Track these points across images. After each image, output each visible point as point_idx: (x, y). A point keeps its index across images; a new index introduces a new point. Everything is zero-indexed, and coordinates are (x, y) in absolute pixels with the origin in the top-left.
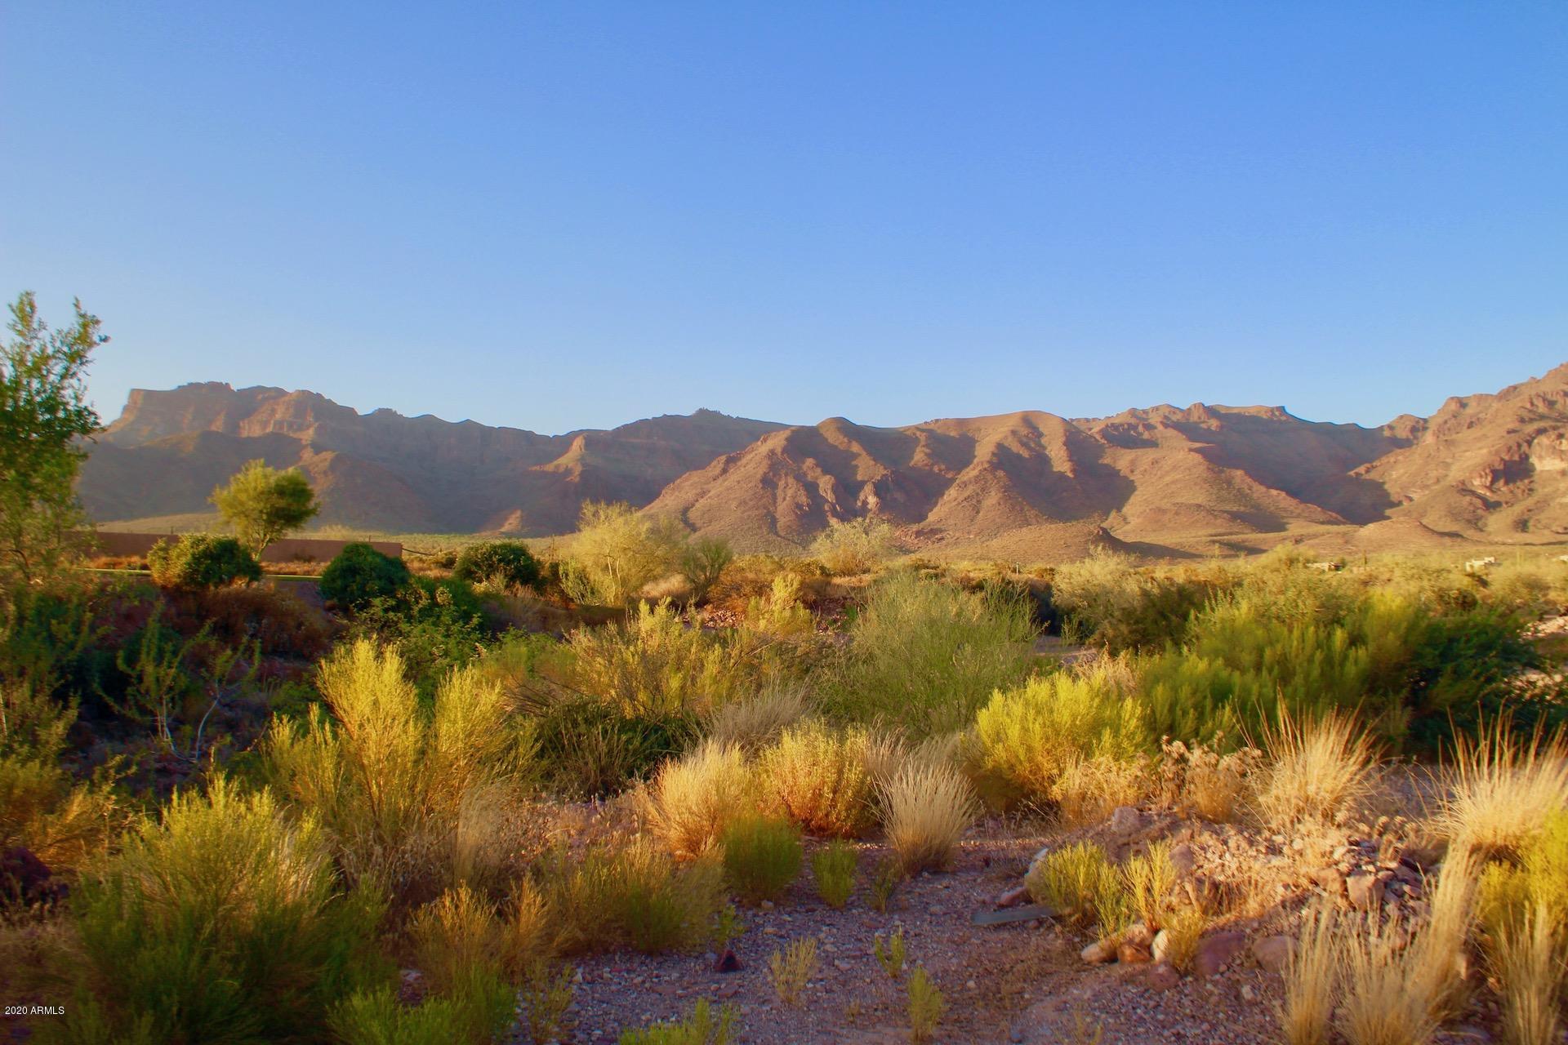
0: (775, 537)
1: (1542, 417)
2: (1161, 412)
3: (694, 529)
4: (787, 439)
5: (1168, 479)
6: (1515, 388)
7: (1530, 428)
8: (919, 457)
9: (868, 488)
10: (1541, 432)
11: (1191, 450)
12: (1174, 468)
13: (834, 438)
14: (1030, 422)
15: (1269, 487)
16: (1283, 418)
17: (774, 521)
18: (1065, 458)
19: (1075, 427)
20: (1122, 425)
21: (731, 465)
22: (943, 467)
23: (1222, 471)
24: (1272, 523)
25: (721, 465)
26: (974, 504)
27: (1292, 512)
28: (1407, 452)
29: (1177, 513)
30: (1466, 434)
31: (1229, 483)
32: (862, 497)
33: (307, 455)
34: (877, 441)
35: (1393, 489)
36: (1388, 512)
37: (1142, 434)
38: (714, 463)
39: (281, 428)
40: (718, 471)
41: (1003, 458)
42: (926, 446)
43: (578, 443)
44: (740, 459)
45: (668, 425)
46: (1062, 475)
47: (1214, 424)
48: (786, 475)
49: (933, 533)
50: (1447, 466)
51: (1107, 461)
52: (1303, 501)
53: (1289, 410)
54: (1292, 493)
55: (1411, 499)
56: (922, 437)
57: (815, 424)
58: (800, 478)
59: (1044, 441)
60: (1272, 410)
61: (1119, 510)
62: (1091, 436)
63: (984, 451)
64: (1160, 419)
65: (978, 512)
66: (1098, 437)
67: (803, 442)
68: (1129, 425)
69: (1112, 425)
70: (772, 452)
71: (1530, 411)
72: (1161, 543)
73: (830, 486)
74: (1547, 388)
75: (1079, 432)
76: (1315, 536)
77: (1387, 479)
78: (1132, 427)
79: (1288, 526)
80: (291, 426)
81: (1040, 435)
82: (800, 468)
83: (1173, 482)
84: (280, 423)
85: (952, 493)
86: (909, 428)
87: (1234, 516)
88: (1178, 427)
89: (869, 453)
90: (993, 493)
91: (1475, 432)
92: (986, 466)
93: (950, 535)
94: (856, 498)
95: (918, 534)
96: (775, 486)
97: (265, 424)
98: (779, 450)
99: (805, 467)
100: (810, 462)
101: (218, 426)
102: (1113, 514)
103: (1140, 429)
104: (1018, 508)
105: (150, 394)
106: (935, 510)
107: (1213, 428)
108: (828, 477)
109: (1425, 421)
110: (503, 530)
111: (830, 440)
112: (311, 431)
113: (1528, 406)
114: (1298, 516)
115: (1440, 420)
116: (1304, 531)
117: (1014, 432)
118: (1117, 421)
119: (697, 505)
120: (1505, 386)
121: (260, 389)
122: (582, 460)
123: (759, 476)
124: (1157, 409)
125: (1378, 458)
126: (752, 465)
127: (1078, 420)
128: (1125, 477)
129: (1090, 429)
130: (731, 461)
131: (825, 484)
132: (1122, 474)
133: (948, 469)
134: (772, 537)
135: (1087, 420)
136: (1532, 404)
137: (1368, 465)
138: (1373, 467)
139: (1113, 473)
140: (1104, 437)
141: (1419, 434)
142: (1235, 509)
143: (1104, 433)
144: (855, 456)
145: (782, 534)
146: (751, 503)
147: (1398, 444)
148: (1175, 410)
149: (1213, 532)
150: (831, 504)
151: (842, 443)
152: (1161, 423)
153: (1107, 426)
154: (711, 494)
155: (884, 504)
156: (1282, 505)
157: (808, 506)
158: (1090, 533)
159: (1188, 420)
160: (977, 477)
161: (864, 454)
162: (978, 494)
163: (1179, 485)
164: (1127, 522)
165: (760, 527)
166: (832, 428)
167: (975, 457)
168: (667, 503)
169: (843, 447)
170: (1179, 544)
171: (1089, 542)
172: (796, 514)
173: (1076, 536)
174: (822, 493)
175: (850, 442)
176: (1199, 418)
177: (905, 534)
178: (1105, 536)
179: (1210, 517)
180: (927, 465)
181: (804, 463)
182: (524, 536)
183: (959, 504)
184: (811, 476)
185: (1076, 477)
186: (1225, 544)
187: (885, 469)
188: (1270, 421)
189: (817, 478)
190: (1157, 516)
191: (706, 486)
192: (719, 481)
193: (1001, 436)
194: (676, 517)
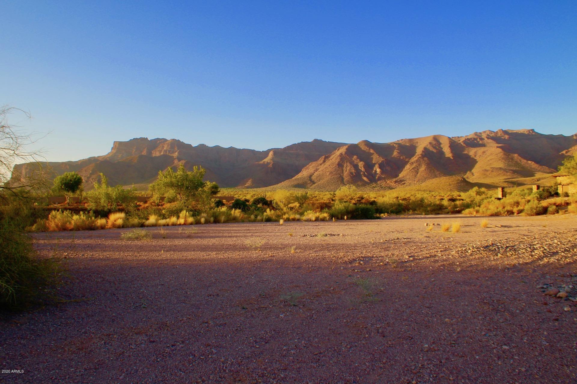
0: (342, 184)
2: (486, 133)
3: (314, 183)
4: (346, 149)
5: (488, 159)
8: (395, 153)
9: (377, 166)
11: (497, 147)
12: (491, 154)
13: (363, 148)
14: (436, 139)
15: (528, 160)
16: (534, 134)
17: (343, 179)
18: (450, 152)
19: (453, 140)
20: (471, 139)
21: (326, 159)
22: (404, 157)
23: (509, 155)
24: (530, 173)
25: (323, 159)
26: (416, 171)
27: (537, 169)
29: (492, 171)
31: (512, 159)
32: (375, 169)
33: (176, 162)
34: (381, 149)
37: (479, 142)
38: (320, 159)
39: (166, 152)
40: (322, 161)
41: (426, 152)
42: (398, 149)
43: (271, 153)
44: (330, 157)
45: (303, 145)
46: (449, 158)
47: (507, 137)
48: (347, 162)
49: (401, 182)
51: (466, 152)
52: (541, 165)
53: (536, 131)
54: (536, 162)
56: (396, 146)
57: (356, 143)
58: (352, 163)
59: (442, 146)
60: (529, 131)
61: (470, 171)
62: (460, 143)
63: (419, 151)
65: (418, 173)
66: (462, 144)
67: (353, 149)
68: (474, 138)
69: (468, 139)
70: (341, 154)
72: (486, 183)
73: (362, 166)
75: (455, 142)
76: (545, 178)
79: (536, 175)
80: (169, 152)
81: (440, 144)
82: (352, 159)
83: (491, 160)
84: (166, 151)
85: (408, 167)
86: (391, 143)
87: (514, 172)
88: (493, 139)
89: (377, 153)
90: (423, 166)
92: (420, 156)
93: (407, 182)
94: (373, 169)
95: (396, 182)
96: (343, 166)
97: (160, 152)
98: (344, 153)
100: (355, 157)
101: (144, 153)
102: (468, 172)
103: (478, 140)
104: (432, 171)
105: (120, 143)
106: (402, 173)
107: (506, 139)
108: (362, 162)
110: (245, 186)
111: (363, 149)
112: (177, 153)
114: (539, 171)
116: (540, 177)
117: (430, 143)
118: (469, 137)
119: (315, 174)
121: (158, 139)
122: (272, 159)
123: (336, 163)
124: (485, 132)
125: (571, 147)
126: (334, 159)
127: (455, 137)
128: (473, 158)
129: (459, 141)
130: (327, 158)
131: (361, 165)
132: (471, 157)
133: (406, 158)
135: (458, 137)
137: (567, 150)
138: (569, 151)
139: (468, 157)
140: (464, 143)
142: (514, 169)
143: (464, 142)
144: (372, 154)
145: (346, 184)
146: (334, 173)
148: (491, 132)
149: (506, 177)
150: (363, 172)
151: (367, 149)
152: (486, 137)
153: (466, 139)
154: (319, 170)
155: (382, 172)
156: (533, 167)
157: (355, 173)
158: (458, 180)
159: (496, 135)
160: (417, 160)
161: (375, 153)
162: (417, 167)
163: (493, 161)
164: (473, 175)
165: (338, 181)
166: (363, 144)
167: (416, 153)
168: (304, 173)
169: (367, 151)
170: (493, 183)
171: (458, 183)
172: (351, 176)
173: (453, 181)
174: (360, 168)
175: (369, 149)
176: (501, 135)
177: (391, 182)
178: (464, 181)
179: (505, 172)
180: (398, 156)
181: (353, 157)
182: (253, 188)
183: (410, 170)
184: (355, 162)
185: (454, 158)
186: (510, 182)
187: (383, 158)
188: (528, 135)
189: (358, 163)
190: (485, 172)
191: (317, 167)
192: (322, 165)
193: (426, 145)
194: (307, 179)
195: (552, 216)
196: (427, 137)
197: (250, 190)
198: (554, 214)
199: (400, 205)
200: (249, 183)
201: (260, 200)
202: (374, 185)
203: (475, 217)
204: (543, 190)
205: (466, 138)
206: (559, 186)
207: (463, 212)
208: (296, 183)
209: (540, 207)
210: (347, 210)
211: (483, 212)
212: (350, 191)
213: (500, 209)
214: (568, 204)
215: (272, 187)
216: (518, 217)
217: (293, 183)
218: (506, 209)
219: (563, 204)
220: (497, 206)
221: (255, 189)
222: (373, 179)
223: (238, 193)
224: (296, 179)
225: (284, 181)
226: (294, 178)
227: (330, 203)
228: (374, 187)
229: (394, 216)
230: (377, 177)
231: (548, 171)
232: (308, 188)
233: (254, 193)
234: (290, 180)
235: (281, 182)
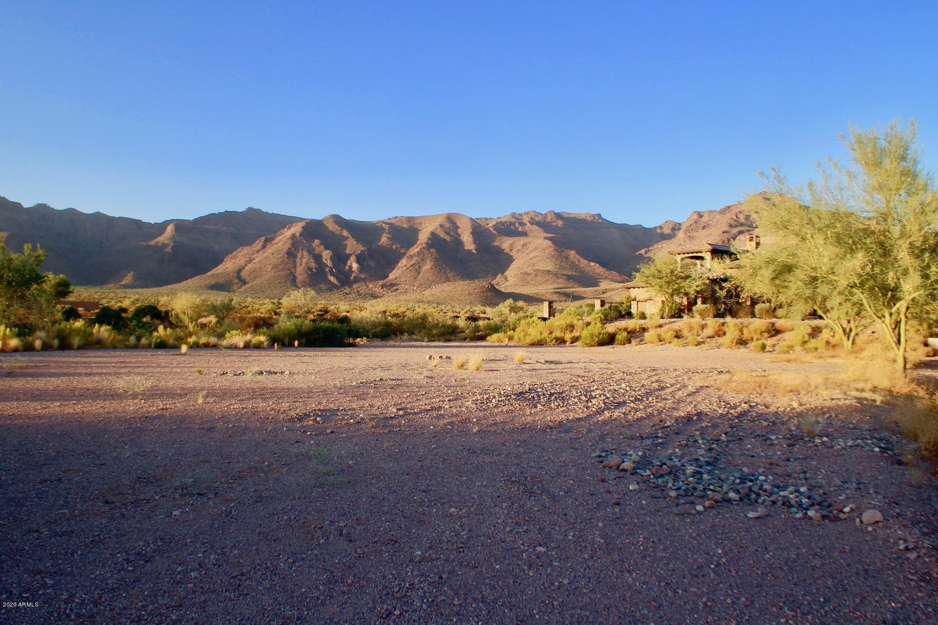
1: (742, 225)
2: (530, 215)
3: (245, 283)
4: (303, 228)
5: (531, 255)
6: (729, 207)
7: (735, 231)
8: (384, 240)
9: (353, 258)
10: (741, 233)
12: (536, 249)
13: (332, 227)
14: (451, 221)
15: (589, 261)
16: (600, 221)
17: (294, 279)
18: (472, 242)
19: (478, 223)
20: (506, 222)
21: (268, 243)
22: (398, 246)
23: (563, 251)
24: (591, 281)
25: (262, 243)
26: (417, 269)
27: (602, 276)
28: (668, 242)
29: (536, 276)
30: (701, 232)
31: (567, 258)
32: (349, 264)
34: (361, 231)
37: (518, 228)
38: (257, 242)
40: (260, 246)
41: (435, 241)
42: (389, 233)
43: (170, 228)
44: (273, 239)
45: (228, 217)
46: (470, 251)
47: (560, 223)
48: (302, 250)
49: (392, 286)
51: (496, 244)
52: (609, 269)
53: (604, 216)
54: (603, 265)
56: (386, 227)
57: (320, 219)
58: (311, 251)
59: (459, 231)
60: (594, 216)
61: (503, 273)
62: (488, 229)
63: (423, 237)
64: (528, 220)
65: (419, 274)
66: (492, 230)
67: (313, 229)
68: (511, 223)
69: (501, 222)
70: (294, 235)
71: (736, 221)
72: (526, 293)
73: (329, 257)
74: (745, 208)
75: (481, 226)
76: (613, 290)
78: (512, 224)
79: (600, 284)
81: (457, 228)
82: (311, 245)
83: (535, 257)
85: (404, 262)
86: (379, 222)
87: (569, 278)
88: (539, 224)
89: (354, 237)
90: (428, 262)
91: (706, 232)
92: (424, 246)
93: (402, 287)
94: (346, 264)
95: (383, 286)
96: (295, 257)
98: (298, 234)
99: (314, 245)
100: (317, 242)
102: (499, 276)
103: (517, 225)
104: (443, 271)
106: (394, 272)
107: (559, 225)
108: (328, 251)
109: (680, 224)
110: (122, 283)
111: (330, 229)
113: (735, 218)
114: (606, 278)
115: (688, 224)
116: (607, 287)
117: (441, 226)
118: (503, 220)
119: (247, 268)
120: (724, 206)
122: (173, 238)
123: (285, 250)
124: (528, 213)
125: (652, 245)
126: (281, 243)
127: (481, 219)
128: (508, 254)
129: (488, 225)
130: (268, 241)
131: (326, 255)
132: (505, 251)
133: (402, 247)
135: (486, 219)
136: (737, 217)
137: (646, 249)
138: (649, 251)
139: (500, 251)
140: (495, 229)
141: (676, 232)
142: (570, 274)
143: (495, 227)
144: (346, 238)
145: (299, 286)
146: (281, 267)
147: (664, 237)
148: (537, 214)
149: (557, 286)
150: (330, 267)
151: (337, 230)
152: (529, 222)
153: (497, 223)
154: (255, 261)
155: (362, 269)
156: (596, 272)
157: (316, 268)
158: (484, 287)
159: (545, 220)
160: (419, 252)
161: (351, 237)
162: (419, 263)
163: (538, 259)
164: (507, 281)
165: (286, 282)
166: (331, 221)
167: (418, 240)
168: (228, 266)
169: (338, 233)
170: (537, 294)
171: (483, 292)
172: (308, 274)
173: (475, 289)
174: (324, 261)
175: (342, 230)
176: (552, 219)
177: (375, 287)
178: (493, 289)
179: (555, 278)
180: (388, 245)
181: (313, 242)
182: (136, 287)
183: (408, 268)
184: (317, 250)
185: (477, 252)
186: (562, 294)
187: (363, 246)
188: (592, 222)
189: (321, 252)
190: (525, 277)
191: (252, 256)
192: (261, 253)
193: (434, 228)
194: (233, 276)
195: (621, 347)
196: (438, 216)
197: (129, 291)
198: (624, 344)
199: (388, 325)
200: (128, 279)
201: (147, 310)
202: (348, 290)
203: (507, 346)
204: (610, 308)
205: (498, 220)
206: (632, 302)
207: (489, 338)
208: (213, 281)
209: (603, 334)
210: (299, 331)
211: (520, 339)
212: (305, 299)
213: (545, 335)
214: (644, 330)
215: (170, 287)
216: (571, 348)
217: (207, 282)
218: (554, 335)
219: (638, 330)
220: (541, 329)
221: (139, 290)
222: (345, 280)
223: (107, 296)
224: (213, 275)
225: (191, 277)
226: (209, 273)
228: (347, 294)
229: (378, 342)
230: (352, 278)
231: (619, 279)
232: (234, 291)
233: (137, 296)
234: (204, 276)
235: (187, 279)
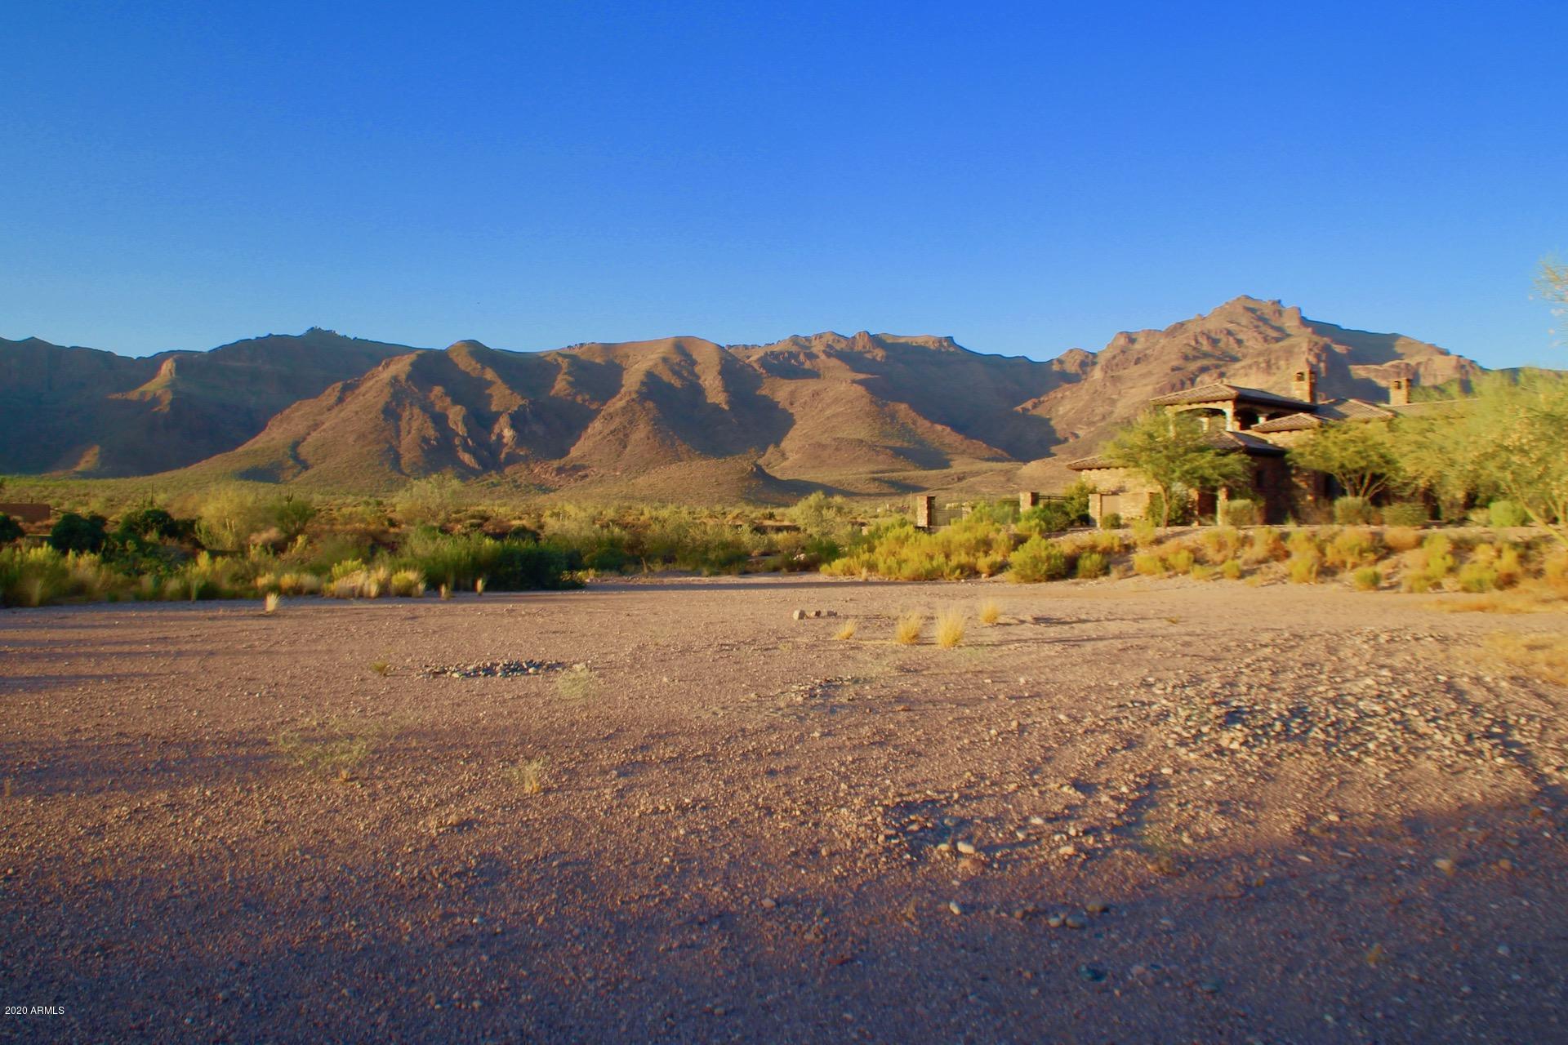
0: (398, 475)
1: (1205, 355)
2: (824, 340)
3: (307, 467)
4: (412, 364)
5: (828, 412)
6: (1182, 325)
7: (1193, 366)
8: (560, 385)
9: (504, 420)
10: (1204, 370)
11: (854, 382)
12: (836, 401)
13: (466, 364)
14: (682, 348)
15: (934, 422)
16: (952, 349)
17: (397, 458)
18: (720, 389)
19: (731, 355)
20: (782, 353)
21: (348, 393)
22: (587, 397)
23: (886, 405)
24: (935, 460)
25: (337, 394)
26: (621, 438)
27: (956, 448)
28: (1075, 387)
29: (837, 449)
30: (1134, 371)
31: (893, 416)
32: (497, 429)
34: (516, 367)
35: (1059, 426)
36: (1054, 449)
37: (803, 364)
38: (329, 391)
40: (333, 400)
41: (652, 387)
42: (569, 373)
43: (167, 367)
44: (357, 387)
45: (272, 346)
46: (716, 407)
47: (879, 354)
48: (411, 405)
49: (576, 470)
50: (1113, 402)
51: (764, 391)
52: (969, 436)
53: (958, 341)
54: (958, 428)
55: (1077, 436)
56: (565, 364)
57: (444, 347)
58: (427, 408)
59: (697, 369)
60: (940, 341)
61: (777, 444)
62: (750, 365)
63: (632, 380)
64: (822, 348)
65: (625, 447)
66: (756, 366)
67: (431, 366)
68: (790, 353)
69: (772, 353)
70: (395, 379)
71: (1195, 349)
72: (821, 480)
73: (460, 418)
74: (1211, 326)
75: (735, 359)
76: (978, 473)
77: (1054, 415)
78: (792, 355)
79: (952, 463)
81: (694, 363)
82: (427, 397)
83: (835, 416)
85: (597, 425)
86: (549, 354)
87: (898, 452)
88: (842, 356)
89: (506, 381)
90: (642, 426)
91: (1142, 368)
92: (634, 396)
93: (595, 472)
94: (490, 432)
95: (560, 470)
96: (399, 418)
98: (403, 377)
99: (432, 396)
100: (438, 390)
102: (771, 449)
103: (802, 357)
104: (668, 442)
106: (579, 444)
107: (878, 358)
108: (459, 407)
109: (1094, 355)
110: (78, 469)
111: (462, 366)
113: (1193, 343)
114: (963, 452)
115: (1109, 355)
116: (967, 469)
117: (665, 360)
118: (777, 349)
119: (309, 439)
120: (1173, 323)
122: (172, 386)
123: (380, 406)
124: (820, 336)
125: (1046, 393)
126: (372, 393)
127: (736, 347)
128: (784, 411)
129: (749, 357)
130: (347, 389)
131: (456, 416)
132: (780, 406)
133: (593, 400)
134: (395, 475)
135: (746, 347)
136: (1197, 342)
137: (1036, 400)
138: (1040, 403)
139: (771, 406)
140: (763, 366)
141: (1089, 369)
142: (898, 445)
143: (763, 361)
144: (489, 384)
145: (407, 471)
146: (372, 436)
147: (1071, 379)
148: (838, 337)
149: (875, 468)
150: (463, 437)
151: (475, 369)
152: (824, 351)
153: (766, 354)
154: (324, 427)
155: (521, 438)
156: (947, 441)
158: (743, 470)
159: (852, 349)
160: (624, 408)
161: (500, 382)
162: (625, 427)
163: (840, 419)
164: (785, 459)
165: (382, 464)
166: (463, 353)
167: (622, 386)
168: (274, 436)
169: (475, 374)
170: (839, 481)
171: (739, 480)
172: (422, 448)
173: (728, 474)
174: (451, 425)
175: (483, 368)
176: (864, 347)
177: (545, 471)
178: (760, 473)
179: (873, 453)
180: (569, 395)
181: (431, 391)
182: (105, 476)
183: (605, 438)
184: (439, 406)
185: (732, 409)
186: (886, 482)
187: (523, 398)
188: (938, 352)
189: (446, 409)
190: (817, 452)
191: (318, 418)
192: (335, 411)
193: (651, 363)
194: (285, 453)
195: (1092, 584)
196: (658, 342)
197: (91, 482)
198: (1096, 577)
199: (614, 543)
200: (89, 459)
201: (150, 520)
202: (495, 478)
204: (1048, 506)
205: (769, 350)
206: (1091, 497)
208: (247, 464)
211: (889, 568)
214: (1128, 548)
215: (168, 474)
217: (237, 465)
218: (954, 562)
219: (1117, 549)
221: (111, 481)
222: (490, 460)
223: (53, 492)
224: (247, 453)
225: (208, 457)
226: (240, 449)
227: (385, 532)
228: (495, 485)
230: (503, 456)
231: (987, 454)
232: (286, 482)
233: (108, 493)
234: (231, 454)
235: (199, 461)
